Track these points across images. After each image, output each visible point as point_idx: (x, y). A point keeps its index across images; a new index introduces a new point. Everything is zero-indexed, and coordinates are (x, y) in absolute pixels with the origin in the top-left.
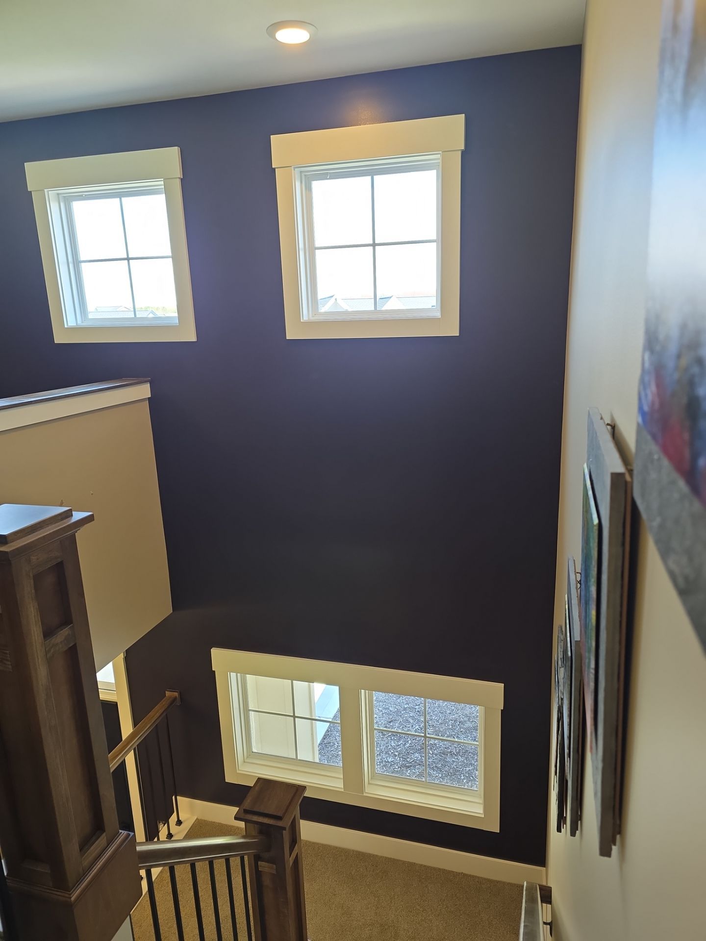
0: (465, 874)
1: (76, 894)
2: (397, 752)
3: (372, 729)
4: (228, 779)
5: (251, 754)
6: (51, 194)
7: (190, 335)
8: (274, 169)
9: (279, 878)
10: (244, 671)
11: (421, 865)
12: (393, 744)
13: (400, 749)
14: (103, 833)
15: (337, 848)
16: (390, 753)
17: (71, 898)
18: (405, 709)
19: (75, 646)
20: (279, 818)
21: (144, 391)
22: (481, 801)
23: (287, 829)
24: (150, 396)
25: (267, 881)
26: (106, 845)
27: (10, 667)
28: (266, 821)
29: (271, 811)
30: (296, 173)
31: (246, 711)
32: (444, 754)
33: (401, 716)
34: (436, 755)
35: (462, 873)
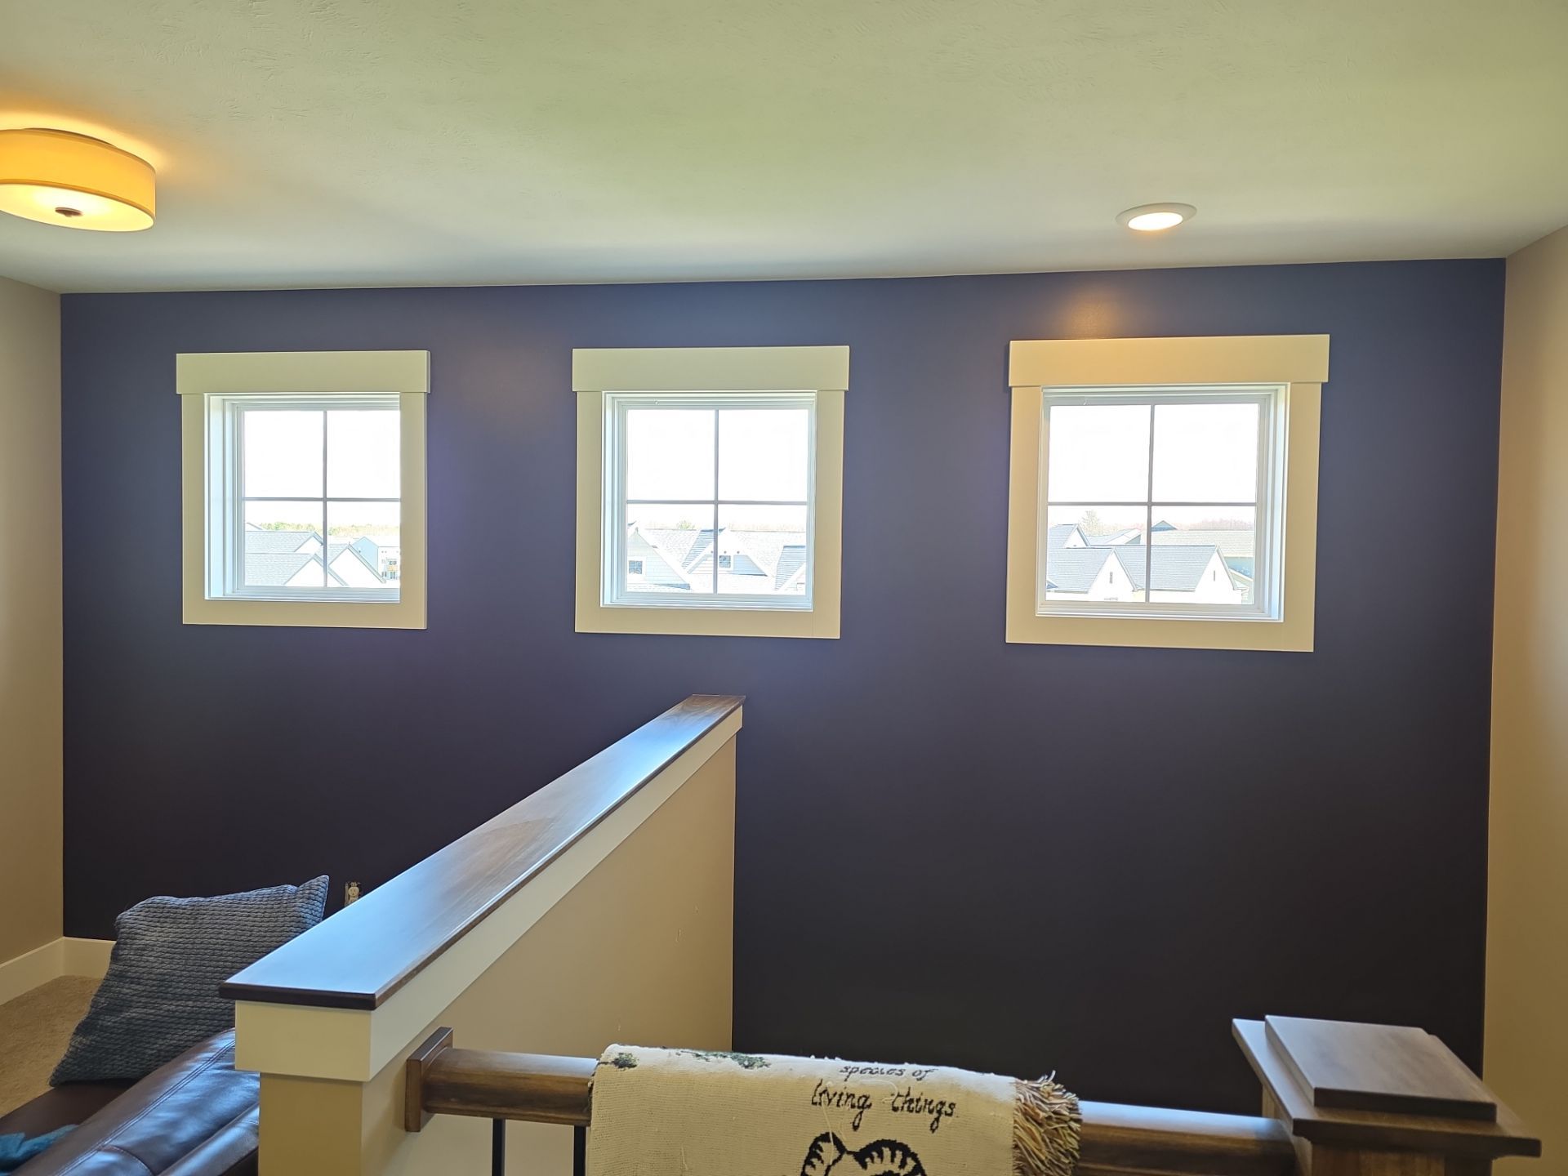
8: (1011, 388)
21: (737, 720)
24: (741, 727)
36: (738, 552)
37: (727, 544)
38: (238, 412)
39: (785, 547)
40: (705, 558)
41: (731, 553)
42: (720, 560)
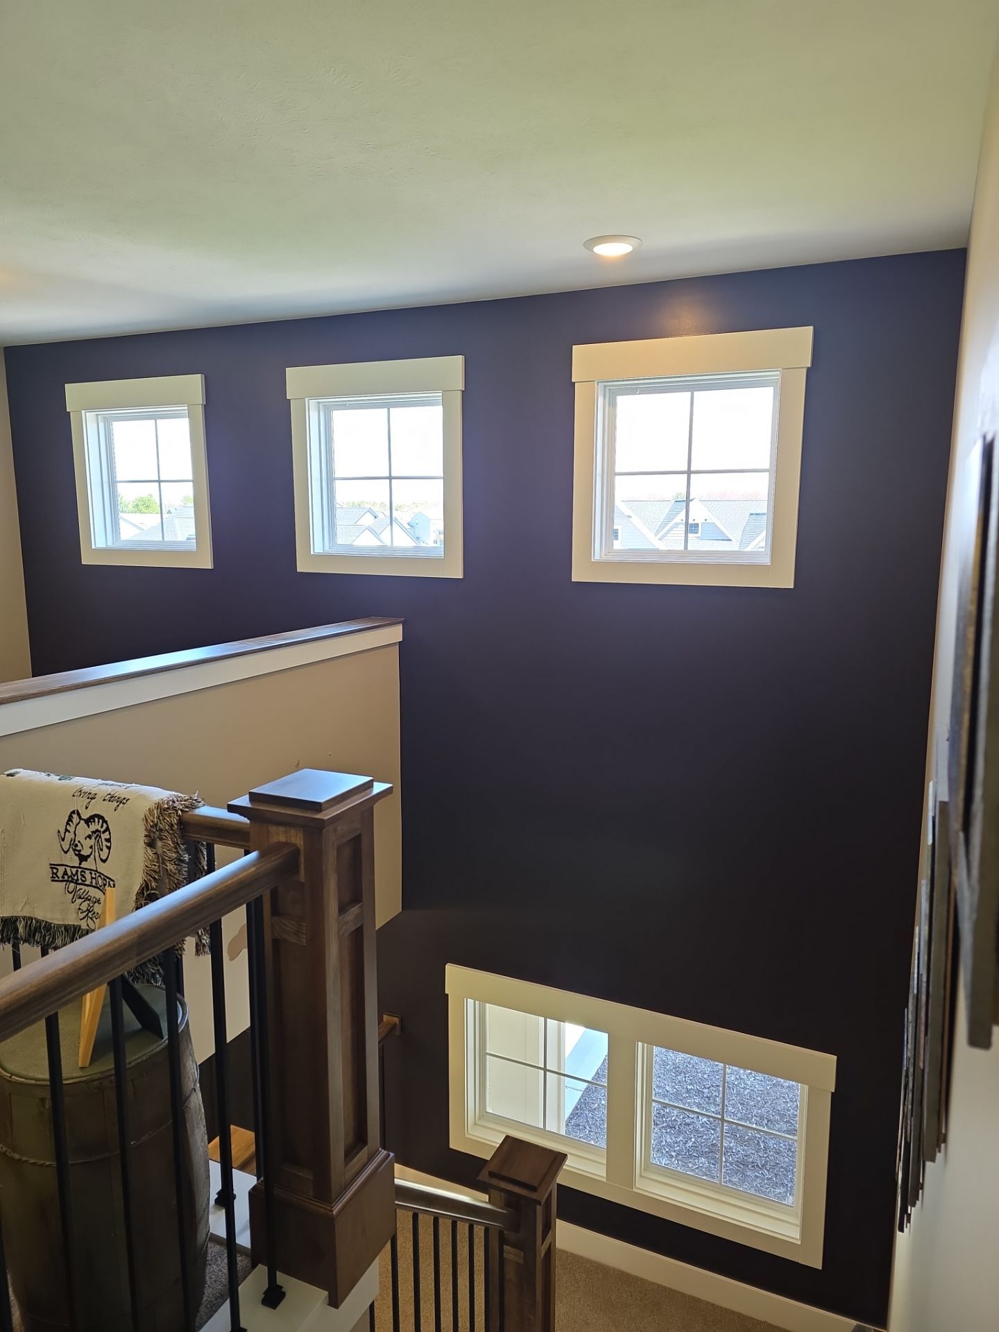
0: (769, 1324)
1: (338, 1207)
2: (675, 1151)
3: (649, 1101)
4: (453, 1145)
5: (483, 1114)
6: (312, 404)
7: (456, 571)
8: (574, 384)
9: (526, 1270)
10: (483, 999)
11: (708, 1303)
12: (669, 1140)
13: (678, 1148)
14: (365, 1146)
15: (592, 1261)
16: (664, 1152)
17: (332, 1211)
18: (688, 1091)
19: (362, 927)
20: (533, 1189)
21: (394, 634)
22: (798, 1221)
23: (543, 1203)
24: (401, 640)
25: (510, 1274)
26: (366, 1160)
27: (305, 941)
28: (516, 1189)
29: (523, 1178)
30: (599, 388)
31: (482, 1054)
32: (743, 1165)
33: (681, 1100)
34: (731, 1164)
35: (765, 1322)
36: (706, 520)
37: (698, 513)
38: (108, 422)
39: (751, 514)
40: (677, 525)
41: (699, 521)
42: (691, 528)
